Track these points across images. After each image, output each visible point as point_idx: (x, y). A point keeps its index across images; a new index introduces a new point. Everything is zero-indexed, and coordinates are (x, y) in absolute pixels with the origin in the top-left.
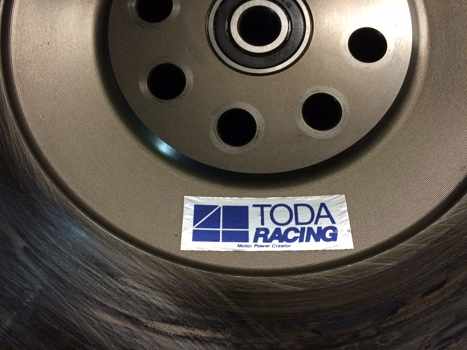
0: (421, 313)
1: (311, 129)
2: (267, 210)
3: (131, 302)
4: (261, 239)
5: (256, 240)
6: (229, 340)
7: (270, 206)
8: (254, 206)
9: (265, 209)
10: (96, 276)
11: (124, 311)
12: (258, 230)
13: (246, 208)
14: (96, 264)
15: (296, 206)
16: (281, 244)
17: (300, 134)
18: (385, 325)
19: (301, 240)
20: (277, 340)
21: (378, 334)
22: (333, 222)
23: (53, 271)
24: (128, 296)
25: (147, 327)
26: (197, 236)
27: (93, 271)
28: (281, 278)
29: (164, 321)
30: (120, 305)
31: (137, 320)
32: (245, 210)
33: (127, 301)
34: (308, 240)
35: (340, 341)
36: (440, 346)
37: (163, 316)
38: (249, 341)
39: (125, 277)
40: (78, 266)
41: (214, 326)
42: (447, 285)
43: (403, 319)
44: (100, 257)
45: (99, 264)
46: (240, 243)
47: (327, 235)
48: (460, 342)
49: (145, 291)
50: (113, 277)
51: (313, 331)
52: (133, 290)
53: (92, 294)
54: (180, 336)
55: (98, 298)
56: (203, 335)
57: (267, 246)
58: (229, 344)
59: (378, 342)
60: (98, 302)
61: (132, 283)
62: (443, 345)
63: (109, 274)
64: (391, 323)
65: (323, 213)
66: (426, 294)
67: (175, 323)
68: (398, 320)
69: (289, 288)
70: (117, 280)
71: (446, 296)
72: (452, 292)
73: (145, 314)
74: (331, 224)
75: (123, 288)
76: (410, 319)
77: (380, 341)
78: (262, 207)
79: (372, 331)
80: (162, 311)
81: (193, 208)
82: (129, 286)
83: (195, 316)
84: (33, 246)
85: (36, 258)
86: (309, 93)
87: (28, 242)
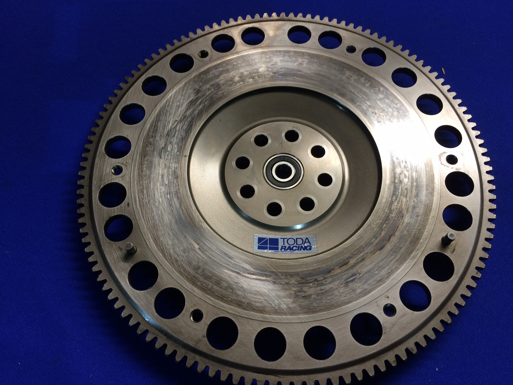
0: (339, 273)
1: (303, 210)
2: (286, 240)
3: (237, 267)
4: (283, 250)
5: (281, 250)
6: (272, 280)
7: (287, 238)
8: (281, 238)
9: (285, 239)
10: (225, 258)
11: (235, 270)
12: (282, 246)
13: (278, 239)
14: (224, 254)
16: (291, 251)
17: (299, 212)
18: (326, 277)
19: (298, 250)
20: (289, 281)
21: (324, 279)
22: (310, 244)
23: (209, 256)
24: (236, 265)
25: (243, 275)
26: (259, 248)
27: (223, 256)
29: (249, 273)
30: (233, 268)
31: (239, 273)
32: (277, 240)
33: (236, 267)
34: (301, 250)
35: (310, 281)
36: (345, 284)
37: (248, 272)
38: (278, 281)
39: (234, 258)
40: (218, 254)
41: (266, 276)
42: (349, 264)
43: (333, 274)
44: (226, 252)
45: (225, 254)
46: (275, 251)
47: (308, 248)
48: (353, 283)
49: (242, 264)
50: (231, 258)
51: (301, 278)
52: (238, 263)
53: (223, 264)
54: (254, 279)
55: (225, 266)
56: (262, 278)
57: (285, 252)
58: (271, 282)
59: (324, 282)
60: (226, 267)
61: (237, 261)
62: (347, 284)
63: (229, 258)
64: (328, 276)
65: (307, 241)
66: (341, 266)
67: (253, 274)
68: (331, 275)
70: (232, 260)
71: (348, 267)
72: (351, 266)
73: (242, 271)
74: (309, 245)
75: (234, 262)
76: (335, 274)
77: (324, 281)
79: (322, 278)
80: (248, 270)
81: (258, 238)
82: (237, 262)
83: (260, 272)
84: (202, 248)
85: (203, 251)
86: (302, 197)
87: (200, 246)
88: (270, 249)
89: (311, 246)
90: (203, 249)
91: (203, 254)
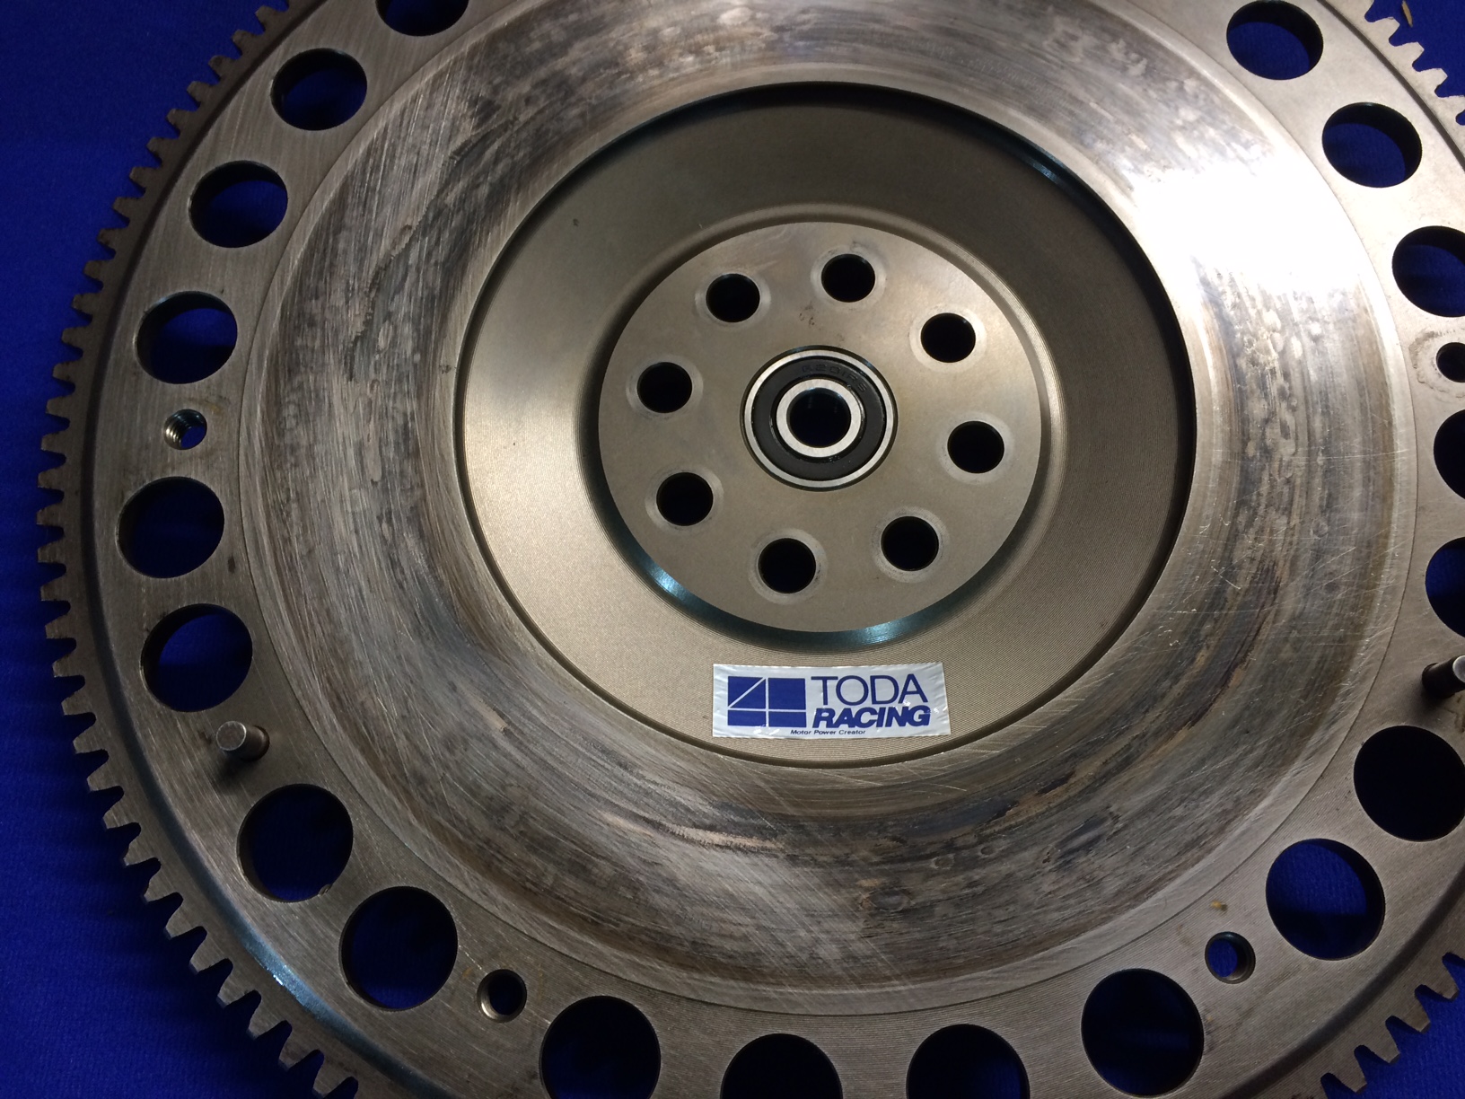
0: (1037, 816)
1: (894, 568)
3: (651, 802)
4: (823, 724)
5: (816, 724)
6: (782, 851)
7: (836, 678)
8: (813, 678)
10: (603, 766)
11: (642, 813)
12: (819, 711)
13: (802, 682)
14: (603, 752)
15: (873, 678)
16: (852, 730)
17: (880, 576)
18: (988, 831)
19: (880, 725)
20: (847, 851)
21: (980, 843)
22: (925, 700)
23: (545, 762)
24: (647, 793)
25: (673, 833)
26: (734, 719)
27: (599, 761)
28: (852, 771)
29: (696, 826)
30: (635, 803)
31: (660, 824)
32: (798, 685)
33: (645, 799)
34: (889, 724)
35: (928, 852)
36: (1062, 860)
37: (694, 819)
38: (808, 851)
39: (640, 767)
40: (576, 752)
41: (761, 832)
42: (1072, 780)
43: (1013, 823)
44: (607, 742)
45: (605, 751)
46: (794, 729)
47: (916, 718)
48: (1090, 855)
49: (669, 788)
50: (626, 768)
51: (894, 839)
52: (652, 787)
53: (599, 792)
54: (717, 845)
55: (607, 796)
56: (748, 844)
57: (831, 733)
58: (782, 856)
59: (980, 854)
60: (608, 802)
61: (649, 776)
62: (1068, 859)
63: (621, 765)
64: (997, 829)
65: (912, 687)
66: (1045, 791)
67: (712, 828)
68: (1007, 825)
69: (862, 783)
70: (631, 772)
71: (1072, 793)
72: (1081, 789)
73: (670, 817)
74: (921, 703)
75: (639, 782)
76: (1022, 823)
77: (982, 851)
78: (825, 679)
79: (972, 839)
80: (693, 813)
81: (727, 681)
82: (648, 781)
83: (737, 819)
84: (516, 728)
85: (521, 743)
86: (892, 517)
87: (509, 723)
88: (777, 721)
89: (926, 709)
90: (522, 733)
91: (522, 751)
